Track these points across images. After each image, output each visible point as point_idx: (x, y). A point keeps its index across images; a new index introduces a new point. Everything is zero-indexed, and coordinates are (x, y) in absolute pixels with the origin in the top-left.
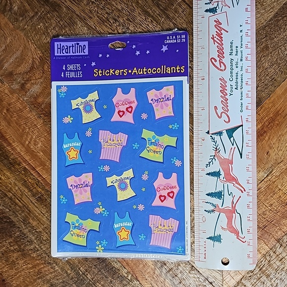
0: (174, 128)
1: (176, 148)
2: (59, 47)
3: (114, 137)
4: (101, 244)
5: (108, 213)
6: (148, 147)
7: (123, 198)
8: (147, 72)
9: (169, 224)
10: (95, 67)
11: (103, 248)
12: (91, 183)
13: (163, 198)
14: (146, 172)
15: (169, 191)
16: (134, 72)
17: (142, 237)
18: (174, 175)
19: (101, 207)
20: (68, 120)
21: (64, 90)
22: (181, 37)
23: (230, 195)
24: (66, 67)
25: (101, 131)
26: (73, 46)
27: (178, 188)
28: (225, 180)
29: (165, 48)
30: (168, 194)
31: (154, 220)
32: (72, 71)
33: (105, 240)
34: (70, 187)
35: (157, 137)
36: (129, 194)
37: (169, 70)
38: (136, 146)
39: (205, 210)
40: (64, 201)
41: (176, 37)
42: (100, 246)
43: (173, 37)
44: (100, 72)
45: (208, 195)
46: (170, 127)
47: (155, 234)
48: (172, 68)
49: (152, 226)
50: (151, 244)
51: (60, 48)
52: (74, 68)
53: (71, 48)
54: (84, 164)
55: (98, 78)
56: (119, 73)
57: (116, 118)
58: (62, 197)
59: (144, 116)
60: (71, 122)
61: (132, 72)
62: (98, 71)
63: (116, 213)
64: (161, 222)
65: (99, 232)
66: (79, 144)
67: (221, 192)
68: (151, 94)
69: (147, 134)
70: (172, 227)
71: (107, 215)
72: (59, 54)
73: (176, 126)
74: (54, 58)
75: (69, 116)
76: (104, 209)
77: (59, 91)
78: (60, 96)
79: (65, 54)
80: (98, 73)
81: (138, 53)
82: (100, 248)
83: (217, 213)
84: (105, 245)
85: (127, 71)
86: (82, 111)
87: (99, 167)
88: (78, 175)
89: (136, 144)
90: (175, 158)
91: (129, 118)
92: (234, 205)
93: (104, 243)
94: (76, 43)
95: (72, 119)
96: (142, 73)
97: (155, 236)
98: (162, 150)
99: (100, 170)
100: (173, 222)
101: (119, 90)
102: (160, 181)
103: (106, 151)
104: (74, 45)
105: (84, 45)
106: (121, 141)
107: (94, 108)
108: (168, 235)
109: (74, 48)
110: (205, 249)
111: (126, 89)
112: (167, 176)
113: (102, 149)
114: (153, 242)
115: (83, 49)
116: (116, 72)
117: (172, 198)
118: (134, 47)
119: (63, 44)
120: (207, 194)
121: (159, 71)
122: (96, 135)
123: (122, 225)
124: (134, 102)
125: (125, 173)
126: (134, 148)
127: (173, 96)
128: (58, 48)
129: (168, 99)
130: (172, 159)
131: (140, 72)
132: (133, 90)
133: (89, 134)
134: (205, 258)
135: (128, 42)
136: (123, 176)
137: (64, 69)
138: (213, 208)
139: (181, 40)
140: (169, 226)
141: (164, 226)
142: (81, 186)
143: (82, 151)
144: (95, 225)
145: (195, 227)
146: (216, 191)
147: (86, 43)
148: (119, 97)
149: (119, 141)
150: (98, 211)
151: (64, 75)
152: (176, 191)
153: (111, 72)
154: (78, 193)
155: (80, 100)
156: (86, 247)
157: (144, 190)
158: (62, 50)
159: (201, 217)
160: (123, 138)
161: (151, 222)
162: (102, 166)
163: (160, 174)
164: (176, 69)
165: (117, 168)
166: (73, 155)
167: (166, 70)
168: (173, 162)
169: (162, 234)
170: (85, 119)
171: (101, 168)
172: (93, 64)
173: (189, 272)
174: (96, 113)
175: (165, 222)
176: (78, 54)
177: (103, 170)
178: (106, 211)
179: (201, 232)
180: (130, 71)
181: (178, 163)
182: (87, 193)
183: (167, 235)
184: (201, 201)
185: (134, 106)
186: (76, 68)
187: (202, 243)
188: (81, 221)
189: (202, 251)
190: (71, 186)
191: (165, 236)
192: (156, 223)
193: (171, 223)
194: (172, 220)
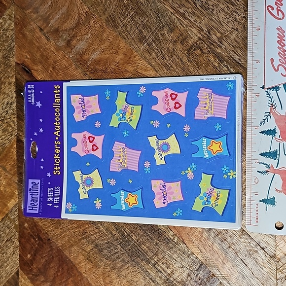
0: (110, 95)
1: (128, 92)
2: (31, 208)
3: (116, 155)
4: (226, 173)
5: (193, 164)
6: (127, 121)
7: (177, 147)
8: (59, 121)
9: (204, 99)
10: (52, 173)
11: (231, 171)
12: (161, 182)
13: (177, 105)
14: (152, 122)
15: (170, 98)
16: (57, 135)
17: (218, 127)
18: (154, 93)
19: (187, 172)
20: (98, 204)
21: (70, 206)
22: (29, 89)
24: (50, 202)
25: (111, 170)
26: (32, 195)
27: (167, 90)
28: (281, 138)
29: (39, 104)
30: (173, 99)
31: (200, 114)
32: (54, 196)
33: (223, 169)
34: (165, 205)
35: (118, 111)
36: (173, 141)
37: (57, 100)
38: (126, 133)
40: (179, 212)
41: (29, 93)
42: (229, 174)
43: (29, 97)
44: (56, 169)
46: (108, 98)
47: (214, 113)
48: (56, 97)
49: (207, 116)
50: (225, 117)
51: (33, 207)
52: (51, 195)
53: (33, 196)
54: (142, 188)
55: (62, 170)
56: (58, 149)
57: (98, 154)
58: (175, 214)
59: (98, 124)
60: (100, 201)
61: (58, 136)
62: (56, 170)
63: (193, 155)
64: (202, 106)
65: (213, 175)
66: (123, 193)
68: (78, 117)
69: (115, 122)
70: (206, 95)
71: (196, 166)
72: (38, 209)
73: (108, 93)
74: (40, 214)
75: (95, 202)
76: (189, 169)
77: (70, 211)
78: (76, 210)
79: (38, 202)
80: (57, 170)
81: (41, 130)
82: (231, 174)
84: (228, 168)
85: (57, 141)
86: (91, 188)
87: (146, 173)
88: (153, 195)
89: (123, 133)
90: (138, 93)
91: (99, 140)
93: (225, 169)
94: (29, 191)
95: (97, 199)
96: (59, 127)
97: (216, 113)
98: (130, 106)
99: (149, 172)
100: (201, 94)
101: (73, 149)
102: (160, 108)
103: (130, 165)
104: (31, 193)
105: (32, 183)
106: (120, 149)
107: (88, 176)
108: (216, 99)
109: (33, 194)
111: (73, 143)
112: (155, 101)
113: (128, 168)
115: (36, 184)
116: (57, 152)
117: (177, 95)
118: (36, 134)
119: (29, 205)
121: (58, 110)
122: (114, 175)
123: (206, 149)
124: (84, 135)
125: (152, 145)
126: (128, 135)
127: (80, 96)
128: (32, 210)
129: (83, 101)
130: (139, 96)
131: (57, 128)
132: (74, 136)
133: (113, 182)
135: (31, 139)
136: (156, 148)
137: (51, 204)
139: (33, 89)
140: (206, 98)
141: (206, 104)
142: (164, 193)
143: (129, 190)
144: (206, 179)
147: (30, 181)
148: (79, 150)
149: (121, 150)
150: (190, 175)
151: (56, 204)
152: (170, 92)
153: (56, 157)
154: (171, 196)
155: (80, 190)
156: (230, 190)
157: (169, 126)
158: (34, 205)
160: (118, 147)
161: (202, 117)
162: (145, 169)
163: (153, 108)
164: (57, 93)
165: (148, 154)
166: (134, 200)
167: (57, 103)
168: (142, 95)
169: (214, 106)
170: (99, 185)
171: (147, 170)
172: (49, 175)
174: (93, 174)
175: (202, 102)
176: (39, 189)
177: (149, 169)
178: (191, 166)
180: (57, 138)
181: (143, 90)
182: (172, 187)
185: (88, 135)
186: (52, 192)
188: (202, 195)
190: (163, 203)
191: (216, 102)
192: (203, 112)
193: (203, 96)
194: (199, 95)
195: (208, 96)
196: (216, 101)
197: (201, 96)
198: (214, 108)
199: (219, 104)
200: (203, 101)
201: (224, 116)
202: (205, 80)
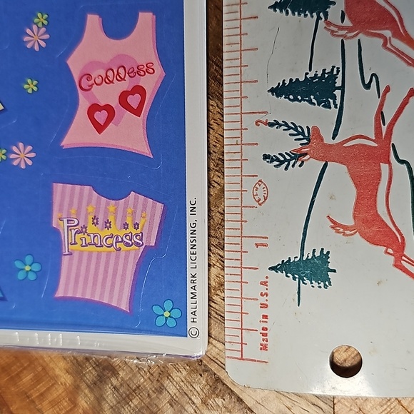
9: (124, 216)
14: (41, 18)
15: (126, 85)
17: (28, 269)
18: (146, 20)
23: (368, 86)
27: (159, 72)
28: (347, 22)
30: (123, 97)
31: (72, 204)
39: (265, 157)
45: (277, 91)
47: (76, 255)
49: (63, 226)
50: (60, 293)
64: (97, 209)
67: (332, 77)
70: (136, 226)
83: (313, 166)
92: (384, 128)
97: (75, 262)
100: (140, 206)
102: (92, 48)
108: (122, 261)
110: (264, 311)
112: (118, 27)
114: (67, 284)
117: (137, 112)
120: (272, 91)
134: (264, 348)
138: (297, 145)
140: (126, 226)
141: (107, 225)
145: (227, 225)
146: (311, 75)
152: (150, 84)
159: (249, 184)
161: (61, 210)
163: (93, 21)
169: (99, 254)
173: (204, 402)
175: (112, 209)
179: (249, 244)
183: (117, 257)
184: (249, 121)
187: (253, 290)
189: (253, 320)
191: (112, 262)
192: (78, 213)
193: (134, 213)
194: (136, 200)
195: (134, 232)
196: (116, 264)
197: (135, 207)
198: (90, 253)
199: (106, 271)
200: (115, 213)
201: (66, 290)
202: (190, 219)
